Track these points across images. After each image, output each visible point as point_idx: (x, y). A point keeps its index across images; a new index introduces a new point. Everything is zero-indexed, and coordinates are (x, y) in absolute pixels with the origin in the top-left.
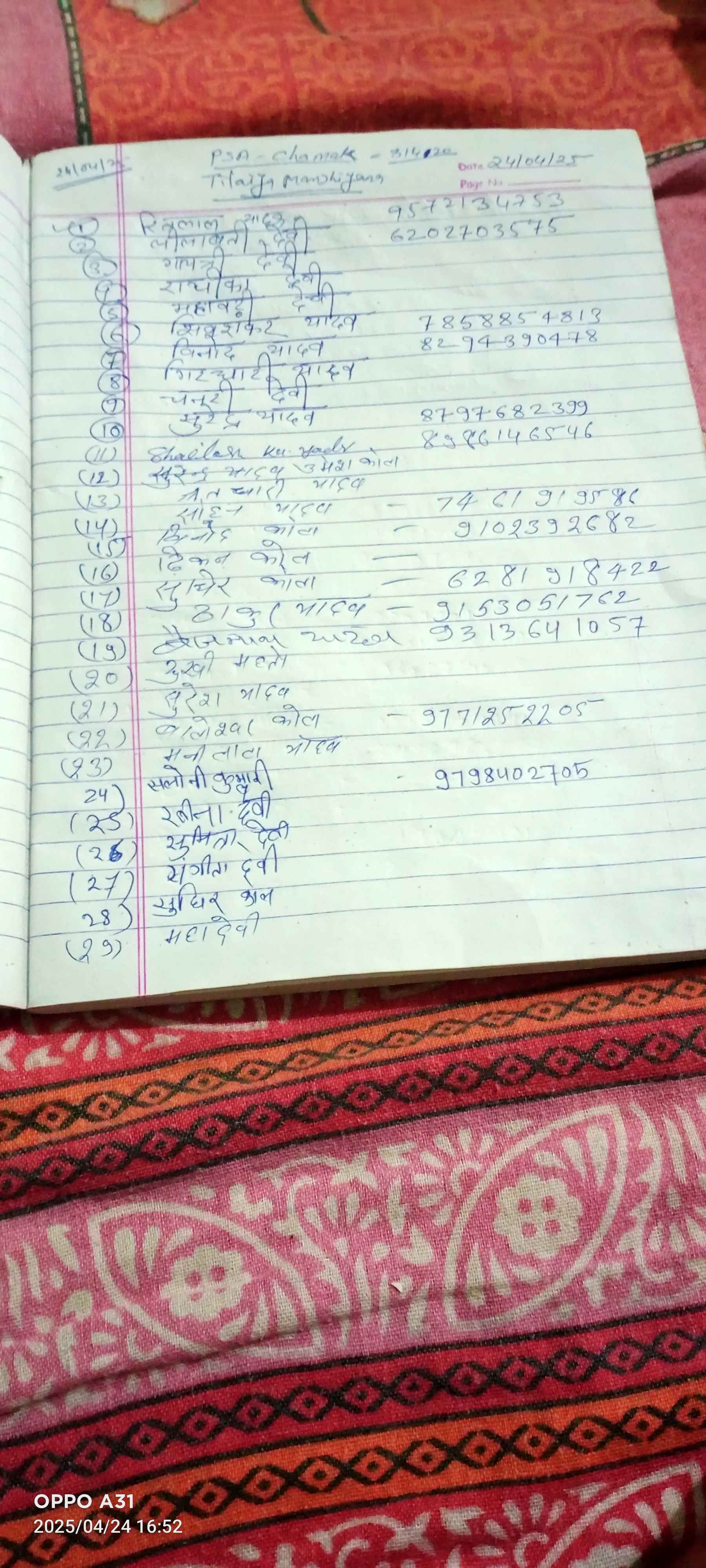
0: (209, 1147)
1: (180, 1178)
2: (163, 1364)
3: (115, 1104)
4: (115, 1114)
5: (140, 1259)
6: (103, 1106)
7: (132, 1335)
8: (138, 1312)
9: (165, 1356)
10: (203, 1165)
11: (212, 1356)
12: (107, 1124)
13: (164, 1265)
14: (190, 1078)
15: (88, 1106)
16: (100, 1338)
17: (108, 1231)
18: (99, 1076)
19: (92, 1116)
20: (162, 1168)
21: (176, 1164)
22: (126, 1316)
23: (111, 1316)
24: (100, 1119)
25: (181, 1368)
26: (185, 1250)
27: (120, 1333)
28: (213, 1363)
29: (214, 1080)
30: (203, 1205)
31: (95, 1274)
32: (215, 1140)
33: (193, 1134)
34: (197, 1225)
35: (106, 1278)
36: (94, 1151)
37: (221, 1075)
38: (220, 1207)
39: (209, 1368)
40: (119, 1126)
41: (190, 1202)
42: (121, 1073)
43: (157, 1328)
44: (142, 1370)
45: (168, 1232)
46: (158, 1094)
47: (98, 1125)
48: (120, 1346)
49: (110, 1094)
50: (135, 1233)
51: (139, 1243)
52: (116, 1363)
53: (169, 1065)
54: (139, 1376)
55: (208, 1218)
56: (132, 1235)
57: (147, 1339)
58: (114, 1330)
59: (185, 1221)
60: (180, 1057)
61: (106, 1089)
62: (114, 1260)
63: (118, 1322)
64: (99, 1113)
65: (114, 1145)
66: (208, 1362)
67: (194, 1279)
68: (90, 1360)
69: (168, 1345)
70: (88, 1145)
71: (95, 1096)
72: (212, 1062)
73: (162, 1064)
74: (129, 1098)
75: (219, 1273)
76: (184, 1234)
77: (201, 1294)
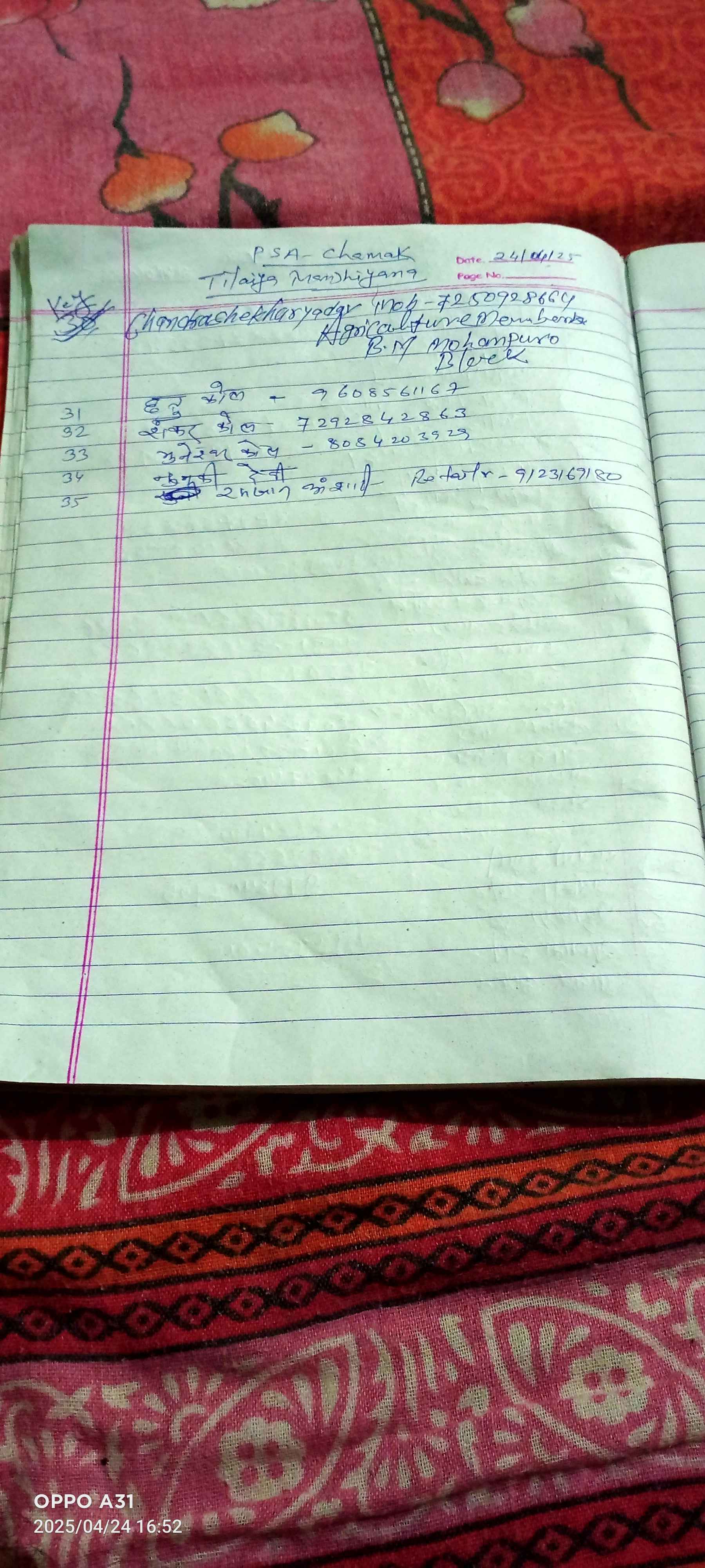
0: (607, 1242)
1: (575, 1273)
2: (569, 1468)
3: (504, 1192)
4: (504, 1202)
5: (536, 1355)
6: (491, 1194)
7: (536, 1436)
8: (539, 1411)
9: (571, 1459)
10: (600, 1260)
11: (618, 1461)
12: (498, 1212)
13: (562, 1362)
14: (578, 1168)
15: (475, 1193)
16: (503, 1437)
17: (502, 1323)
18: (484, 1162)
19: (481, 1203)
20: (558, 1261)
21: (572, 1258)
22: (529, 1415)
23: (512, 1414)
24: (489, 1207)
25: (586, 1473)
26: (584, 1348)
27: (524, 1432)
28: (617, 1469)
29: (603, 1173)
30: (597, 1302)
31: (490, 1367)
32: (613, 1235)
33: (591, 1228)
34: (594, 1323)
35: (503, 1374)
36: (490, 1240)
37: (609, 1167)
38: (617, 1305)
39: (614, 1474)
40: (513, 1216)
41: (585, 1299)
42: (507, 1160)
43: (562, 1430)
44: (545, 1472)
45: (564, 1328)
46: (547, 1184)
47: (488, 1213)
48: (524, 1446)
49: (497, 1181)
50: (530, 1329)
51: (535, 1339)
52: (521, 1464)
53: (555, 1154)
54: (542, 1478)
55: (604, 1316)
56: (526, 1331)
57: (552, 1441)
58: (517, 1430)
59: (580, 1318)
60: (566, 1147)
61: (493, 1176)
62: (510, 1355)
63: (521, 1421)
64: (487, 1200)
65: (510, 1234)
66: (613, 1467)
67: (593, 1380)
68: (495, 1460)
69: (573, 1448)
70: (482, 1232)
71: (483, 1182)
72: (600, 1153)
73: (549, 1153)
74: (517, 1187)
75: (619, 1375)
76: (581, 1333)
77: (605, 1396)
